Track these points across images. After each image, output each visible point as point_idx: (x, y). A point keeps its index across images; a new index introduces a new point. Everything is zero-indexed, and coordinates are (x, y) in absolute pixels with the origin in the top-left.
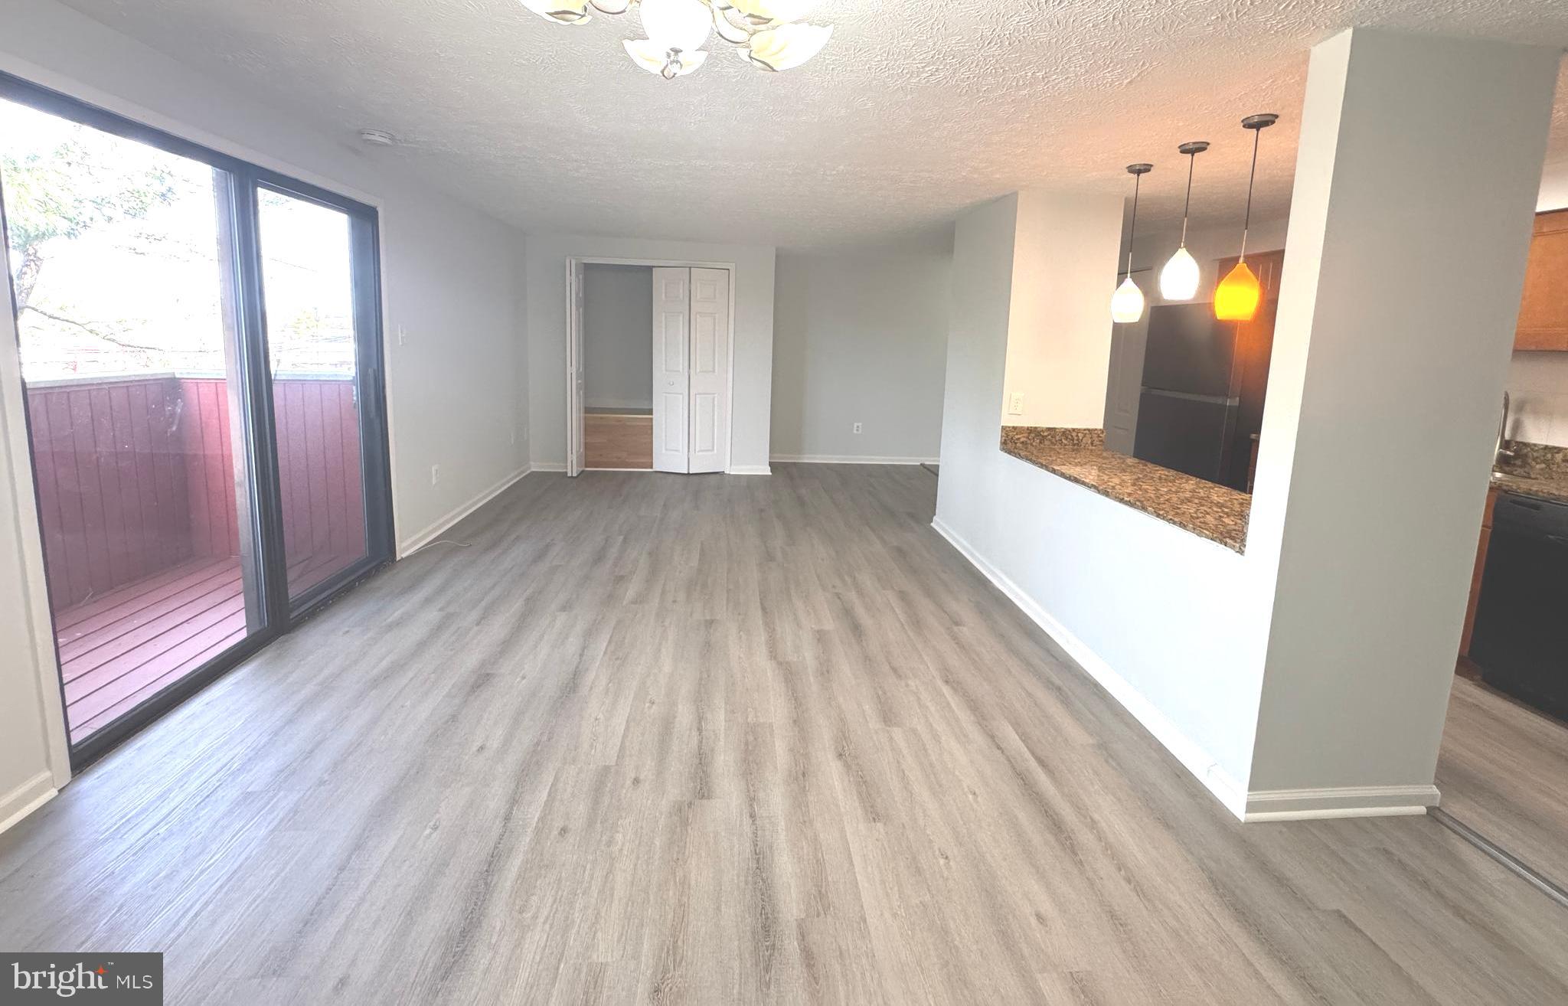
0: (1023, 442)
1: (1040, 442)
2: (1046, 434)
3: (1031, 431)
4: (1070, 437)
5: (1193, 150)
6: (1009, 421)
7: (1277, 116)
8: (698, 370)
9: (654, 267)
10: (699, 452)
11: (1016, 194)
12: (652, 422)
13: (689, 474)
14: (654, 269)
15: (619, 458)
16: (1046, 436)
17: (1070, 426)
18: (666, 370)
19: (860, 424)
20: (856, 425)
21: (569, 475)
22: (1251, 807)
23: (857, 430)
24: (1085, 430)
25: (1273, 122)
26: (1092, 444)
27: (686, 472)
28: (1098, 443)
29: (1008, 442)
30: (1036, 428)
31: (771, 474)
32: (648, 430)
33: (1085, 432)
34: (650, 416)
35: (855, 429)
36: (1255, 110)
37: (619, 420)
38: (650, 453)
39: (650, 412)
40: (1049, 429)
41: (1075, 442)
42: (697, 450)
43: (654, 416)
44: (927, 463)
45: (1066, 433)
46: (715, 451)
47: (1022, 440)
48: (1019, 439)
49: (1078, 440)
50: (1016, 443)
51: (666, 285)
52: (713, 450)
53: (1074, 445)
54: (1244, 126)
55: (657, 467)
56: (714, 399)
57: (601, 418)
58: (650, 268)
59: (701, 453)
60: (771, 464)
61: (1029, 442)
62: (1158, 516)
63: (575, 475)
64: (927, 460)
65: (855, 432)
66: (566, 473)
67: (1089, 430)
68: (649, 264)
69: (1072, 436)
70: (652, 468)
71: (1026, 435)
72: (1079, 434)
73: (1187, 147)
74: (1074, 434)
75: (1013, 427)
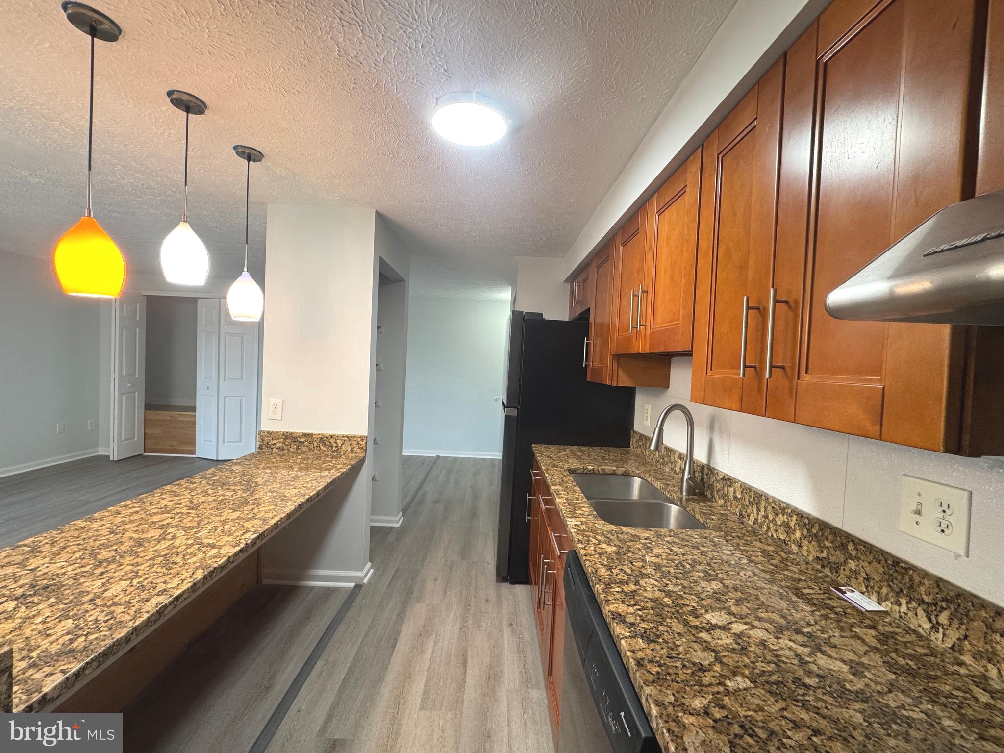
0: (279, 448)
1: (298, 448)
2: (302, 440)
4: (328, 443)
6: (267, 426)
8: (227, 378)
9: (199, 298)
10: (227, 442)
12: (195, 418)
13: (217, 461)
14: (198, 300)
15: (171, 446)
16: (303, 442)
17: (327, 432)
18: (205, 378)
21: (111, 459)
24: (343, 437)
26: (352, 451)
27: (214, 459)
28: (358, 450)
29: (264, 447)
30: (292, 433)
33: (344, 439)
39: (193, 409)
40: (306, 435)
41: (334, 449)
42: (225, 441)
43: (197, 414)
45: (324, 440)
47: (278, 445)
48: (275, 444)
49: (337, 446)
50: (272, 449)
51: (206, 312)
52: (240, 441)
53: (334, 452)
55: (198, 454)
58: (197, 298)
59: (228, 444)
61: (285, 447)
63: (116, 459)
66: (108, 456)
67: (348, 437)
68: (194, 296)
69: (330, 443)
71: (282, 440)
72: (338, 441)
74: (332, 441)
75: (268, 432)
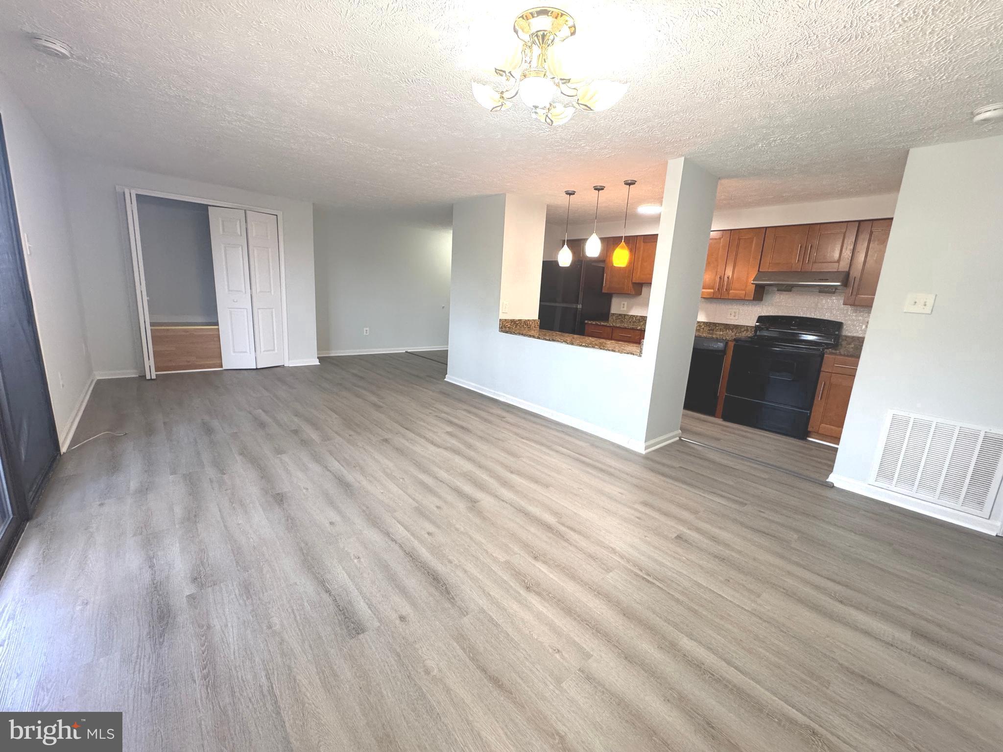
3: (513, 321)
5: (599, 189)
6: (503, 316)
7: (636, 182)
8: (258, 291)
11: (505, 195)
12: (219, 331)
13: (257, 369)
14: (209, 207)
15: (189, 362)
17: (526, 319)
18: (229, 290)
19: (368, 329)
20: (365, 329)
21: (149, 378)
22: (646, 448)
23: (366, 333)
24: (531, 320)
25: (634, 184)
26: (535, 327)
27: (255, 368)
29: (502, 326)
31: (319, 364)
32: (216, 338)
34: (216, 327)
35: (365, 332)
36: (629, 178)
37: (186, 331)
38: (220, 357)
39: (216, 323)
40: (519, 320)
42: (262, 351)
43: (220, 327)
44: (409, 351)
45: (525, 322)
46: (276, 351)
47: (509, 326)
48: (507, 325)
50: (505, 327)
51: (223, 221)
52: (274, 350)
54: (625, 184)
55: (226, 366)
56: (272, 313)
57: (168, 330)
58: (206, 206)
59: (265, 353)
60: (318, 358)
62: (601, 349)
63: (154, 377)
64: (409, 350)
65: (365, 334)
66: (144, 377)
67: (534, 320)
68: (205, 203)
70: (222, 367)
71: (509, 323)
72: (529, 322)
73: (597, 187)
75: (505, 320)
